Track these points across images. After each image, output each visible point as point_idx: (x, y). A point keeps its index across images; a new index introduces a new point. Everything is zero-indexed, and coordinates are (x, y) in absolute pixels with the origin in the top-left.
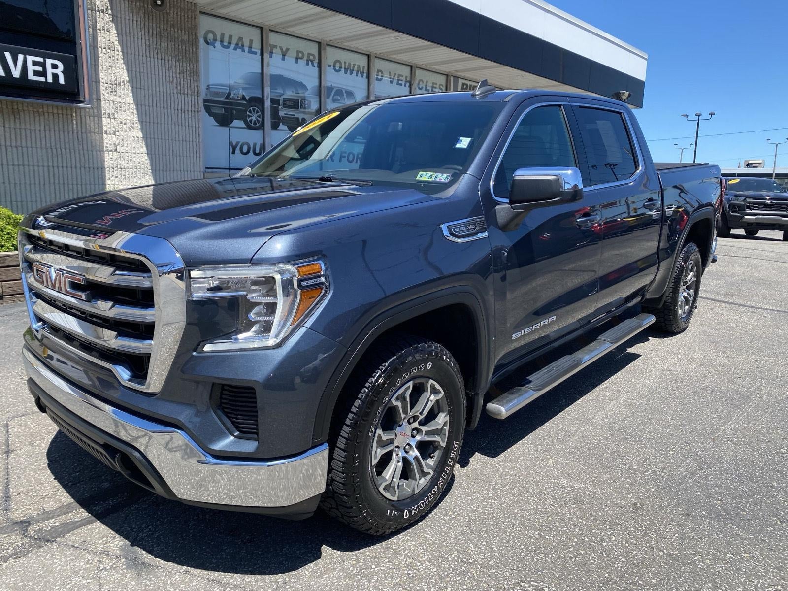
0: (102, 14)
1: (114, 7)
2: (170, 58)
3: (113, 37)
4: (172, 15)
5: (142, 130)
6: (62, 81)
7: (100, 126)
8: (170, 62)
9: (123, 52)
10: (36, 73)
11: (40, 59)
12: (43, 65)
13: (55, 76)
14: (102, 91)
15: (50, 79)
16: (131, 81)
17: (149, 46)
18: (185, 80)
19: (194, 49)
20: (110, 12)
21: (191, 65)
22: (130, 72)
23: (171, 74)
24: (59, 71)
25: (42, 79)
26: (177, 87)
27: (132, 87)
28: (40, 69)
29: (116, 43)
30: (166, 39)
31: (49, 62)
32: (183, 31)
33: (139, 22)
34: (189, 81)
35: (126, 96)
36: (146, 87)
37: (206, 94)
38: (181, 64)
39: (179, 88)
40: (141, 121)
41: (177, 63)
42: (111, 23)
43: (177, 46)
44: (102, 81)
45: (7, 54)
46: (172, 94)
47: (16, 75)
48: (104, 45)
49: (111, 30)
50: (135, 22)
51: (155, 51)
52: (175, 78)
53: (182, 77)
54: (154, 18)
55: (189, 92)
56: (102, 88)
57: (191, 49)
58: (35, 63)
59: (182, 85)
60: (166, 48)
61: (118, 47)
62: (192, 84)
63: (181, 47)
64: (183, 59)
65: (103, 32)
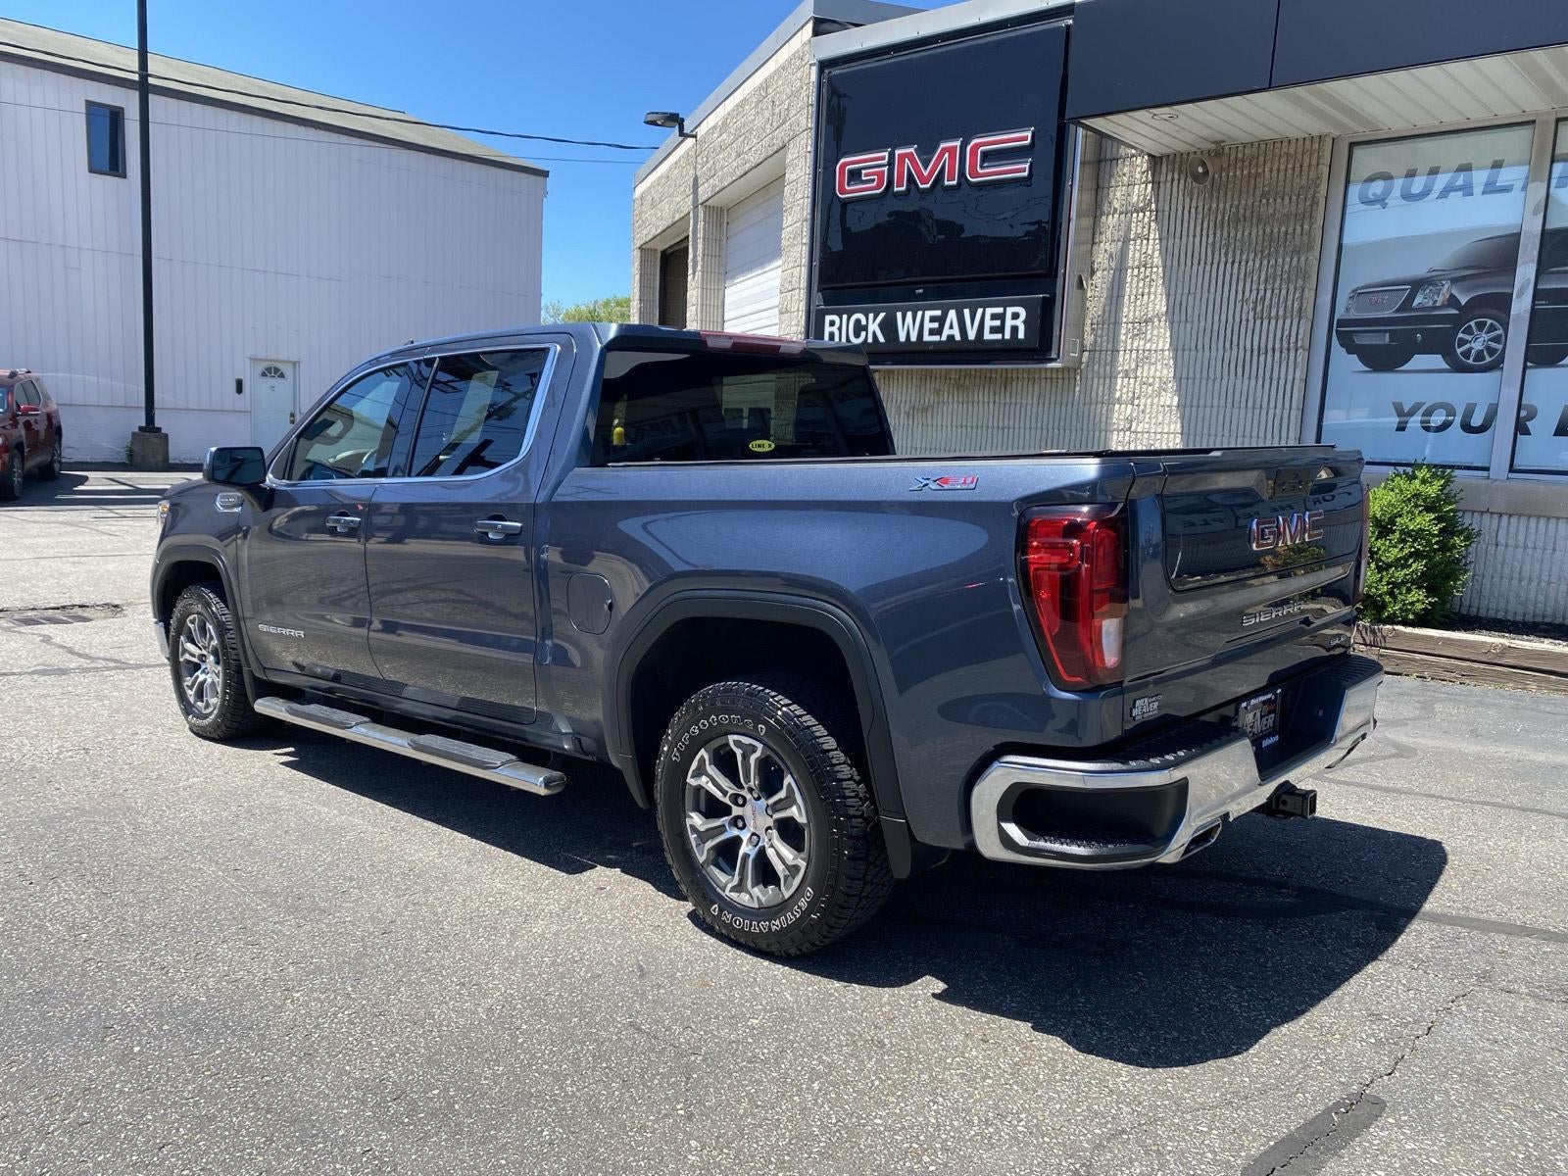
0: (1141, 214)
1: (1161, 198)
2: (1252, 256)
3: (1153, 247)
4: (1267, 174)
5: (1179, 391)
6: (1021, 335)
7: (1111, 389)
8: (1250, 263)
9: (1165, 267)
10: (993, 330)
11: (1000, 310)
12: (1002, 317)
13: (1015, 329)
14: (1123, 338)
15: (1007, 335)
16: (1171, 313)
17: (1214, 243)
18: (1276, 291)
19: (1306, 227)
20: (1153, 206)
21: (1295, 259)
22: (1172, 298)
23: (1248, 286)
24: (1020, 323)
25: (998, 336)
26: (1255, 309)
27: (1172, 323)
28: (997, 323)
29: (1157, 254)
30: (1248, 224)
31: (1010, 310)
32: (1287, 198)
33: (1200, 208)
34: (1284, 292)
35: (1160, 338)
36: (1196, 318)
37: (1348, 309)
38: (1272, 262)
39: (1259, 308)
40: (1178, 378)
41: (1265, 262)
42: (1153, 224)
43: (1268, 230)
44: (1125, 320)
45: (967, 312)
46: (1244, 322)
47: (972, 335)
48: (1136, 263)
49: (1152, 236)
50: (1193, 210)
51: (1223, 251)
52: (1254, 292)
53: (1269, 287)
54: (1229, 193)
55: (1281, 313)
56: (1123, 331)
57: (1298, 228)
58: (994, 317)
59: (1267, 302)
60: (1246, 239)
61: (1157, 260)
62: (1290, 297)
63: (1276, 230)
64: (1277, 252)
65: (1139, 242)
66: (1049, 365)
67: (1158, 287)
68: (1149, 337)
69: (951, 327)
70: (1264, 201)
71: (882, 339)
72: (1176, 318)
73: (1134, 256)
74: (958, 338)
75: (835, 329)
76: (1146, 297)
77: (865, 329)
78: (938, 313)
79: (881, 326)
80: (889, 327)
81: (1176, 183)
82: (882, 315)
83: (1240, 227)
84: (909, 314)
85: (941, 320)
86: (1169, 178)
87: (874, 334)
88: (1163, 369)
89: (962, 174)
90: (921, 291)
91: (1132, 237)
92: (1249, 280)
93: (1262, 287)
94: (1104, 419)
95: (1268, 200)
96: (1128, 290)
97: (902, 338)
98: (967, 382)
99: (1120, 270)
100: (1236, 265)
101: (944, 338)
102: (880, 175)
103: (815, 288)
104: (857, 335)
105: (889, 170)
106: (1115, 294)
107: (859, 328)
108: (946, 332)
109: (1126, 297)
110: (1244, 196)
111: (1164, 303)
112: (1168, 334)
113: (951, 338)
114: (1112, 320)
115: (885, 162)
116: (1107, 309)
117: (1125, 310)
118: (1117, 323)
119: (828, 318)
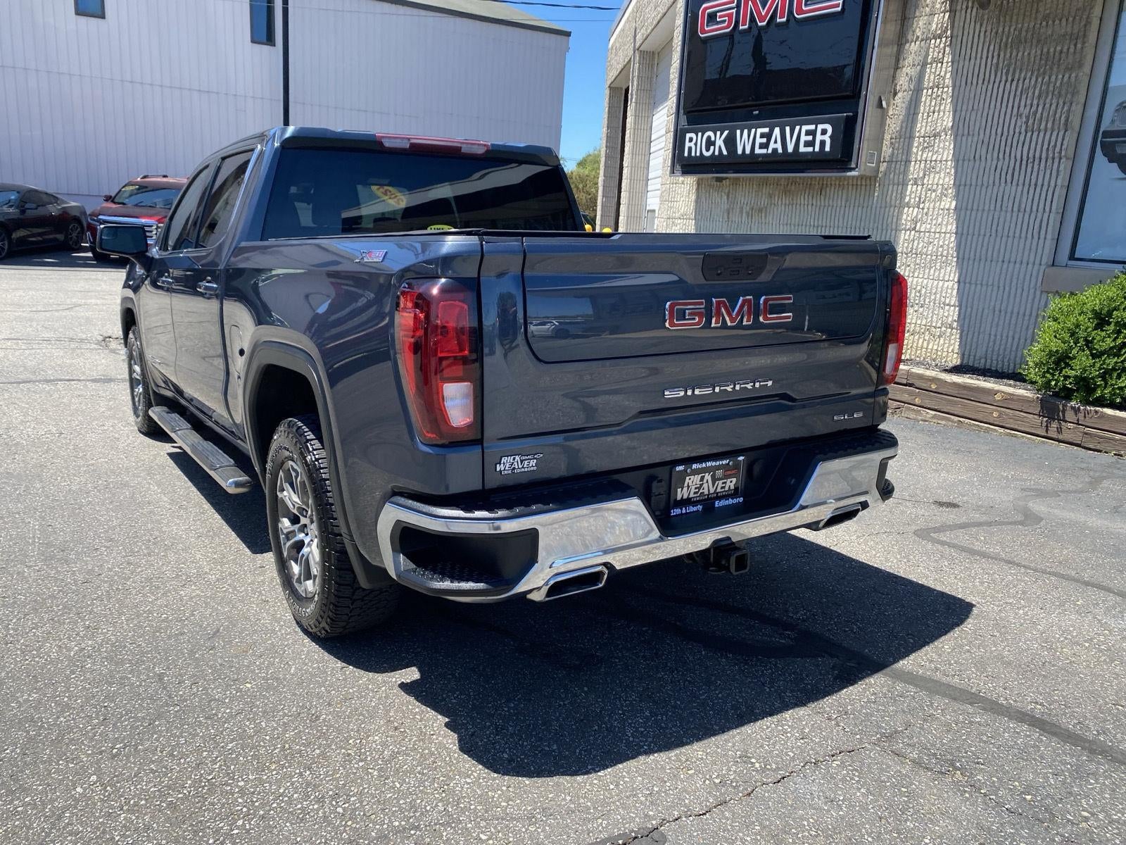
0: (938, 41)
1: (956, 25)
2: (1029, 74)
3: (946, 70)
5: (957, 196)
6: (827, 148)
7: (902, 195)
8: (1027, 81)
9: (954, 87)
10: (807, 144)
11: (812, 127)
12: (813, 133)
13: (823, 143)
14: (915, 150)
15: (817, 149)
16: (955, 127)
17: (998, 64)
18: (1047, 106)
19: (1079, 46)
20: (949, 32)
21: (1067, 76)
22: (958, 114)
23: (1023, 102)
24: (827, 138)
25: (810, 149)
26: (1027, 123)
27: (956, 136)
28: (810, 138)
29: (948, 75)
30: (1028, 44)
31: (820, 127)
32: (1064, 20)
33: (988, 33)
34: (1053, 107)
35: (945, 150)
36: (976, 132)
37: (1113, 121)
38: (1047, 78)
39: (1031, 122)
40: (958, 185)
41: (1040, 80)
42: (947, 49)
43: (1045, 50)
44: (917, 135)
45: (788, 129)
46: (1017, 135)
47: (790, 149)
48: (931, 84)
49: (946, 59)
50: (982, 34)
51: (1004, 71)
52: (1028, 108)
53: (1041, 102)
54: (1015, 17)
55: (1049, 125)
56: (916, 145)
57: (1072, 47)
58: (808, 133)
59: (1038, 115)
60: (1026, 59)
61: (948, 81)
62: (1059, 111)
63: (1052, 50)
64: (1051, 69)
65: (934, 65)
66: (849, 174)
67: (948, 106)
68: (936, 149)
69: (776, 142)
70: (1044, 23)
71: (725, 152)
72: (960, 132)
73: (929, 79)
74: (780, 151)
75: (692, 144)
76: (936, 114)
77: (714, 143)
78: (766, 130)
79: (725, 141)
80: (731, 142)
81: (969, 10)
82: (726, 133)
83: (1021, 49)
84: (746, 131)
85: (768, 136)
86: (964, 7)
87: (720, 147)
88: (945, 177)
89: (790, 12)
90: (757, 112)
91: (929, 61)
92: (1024, 97)
93: (1035, 102)
94: (895, 220)
95: (1047, 23)
96: (922, 108)
97: (740, 151)
98: (793, 187)
99: (918, 91)
100: (1015, 83)
101: (770, 151)
102: (730, 16)
103: (682, 111)
104: (708, 150)
105: (737, 11)
106: (912, 112)
107: (710, 143)
108: (772, 146)
109: (921, 115)
110: (1027, 19)
111: (951, 119)
112: (952, 146)
113: (775, 150)
114: (908, 135)
115: (734, 5)
116: (904, 125)
117: (919, 125)
118: (911, 138)
119: (688, 136)
